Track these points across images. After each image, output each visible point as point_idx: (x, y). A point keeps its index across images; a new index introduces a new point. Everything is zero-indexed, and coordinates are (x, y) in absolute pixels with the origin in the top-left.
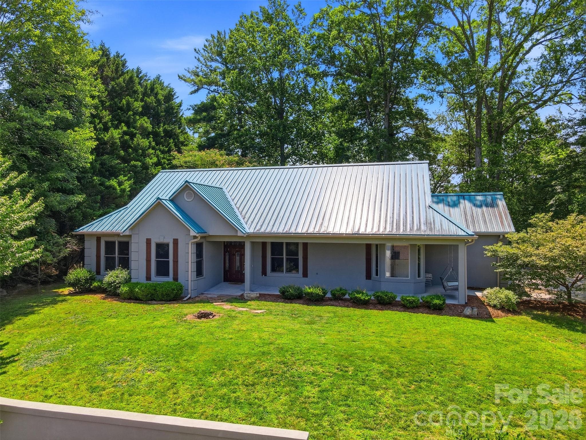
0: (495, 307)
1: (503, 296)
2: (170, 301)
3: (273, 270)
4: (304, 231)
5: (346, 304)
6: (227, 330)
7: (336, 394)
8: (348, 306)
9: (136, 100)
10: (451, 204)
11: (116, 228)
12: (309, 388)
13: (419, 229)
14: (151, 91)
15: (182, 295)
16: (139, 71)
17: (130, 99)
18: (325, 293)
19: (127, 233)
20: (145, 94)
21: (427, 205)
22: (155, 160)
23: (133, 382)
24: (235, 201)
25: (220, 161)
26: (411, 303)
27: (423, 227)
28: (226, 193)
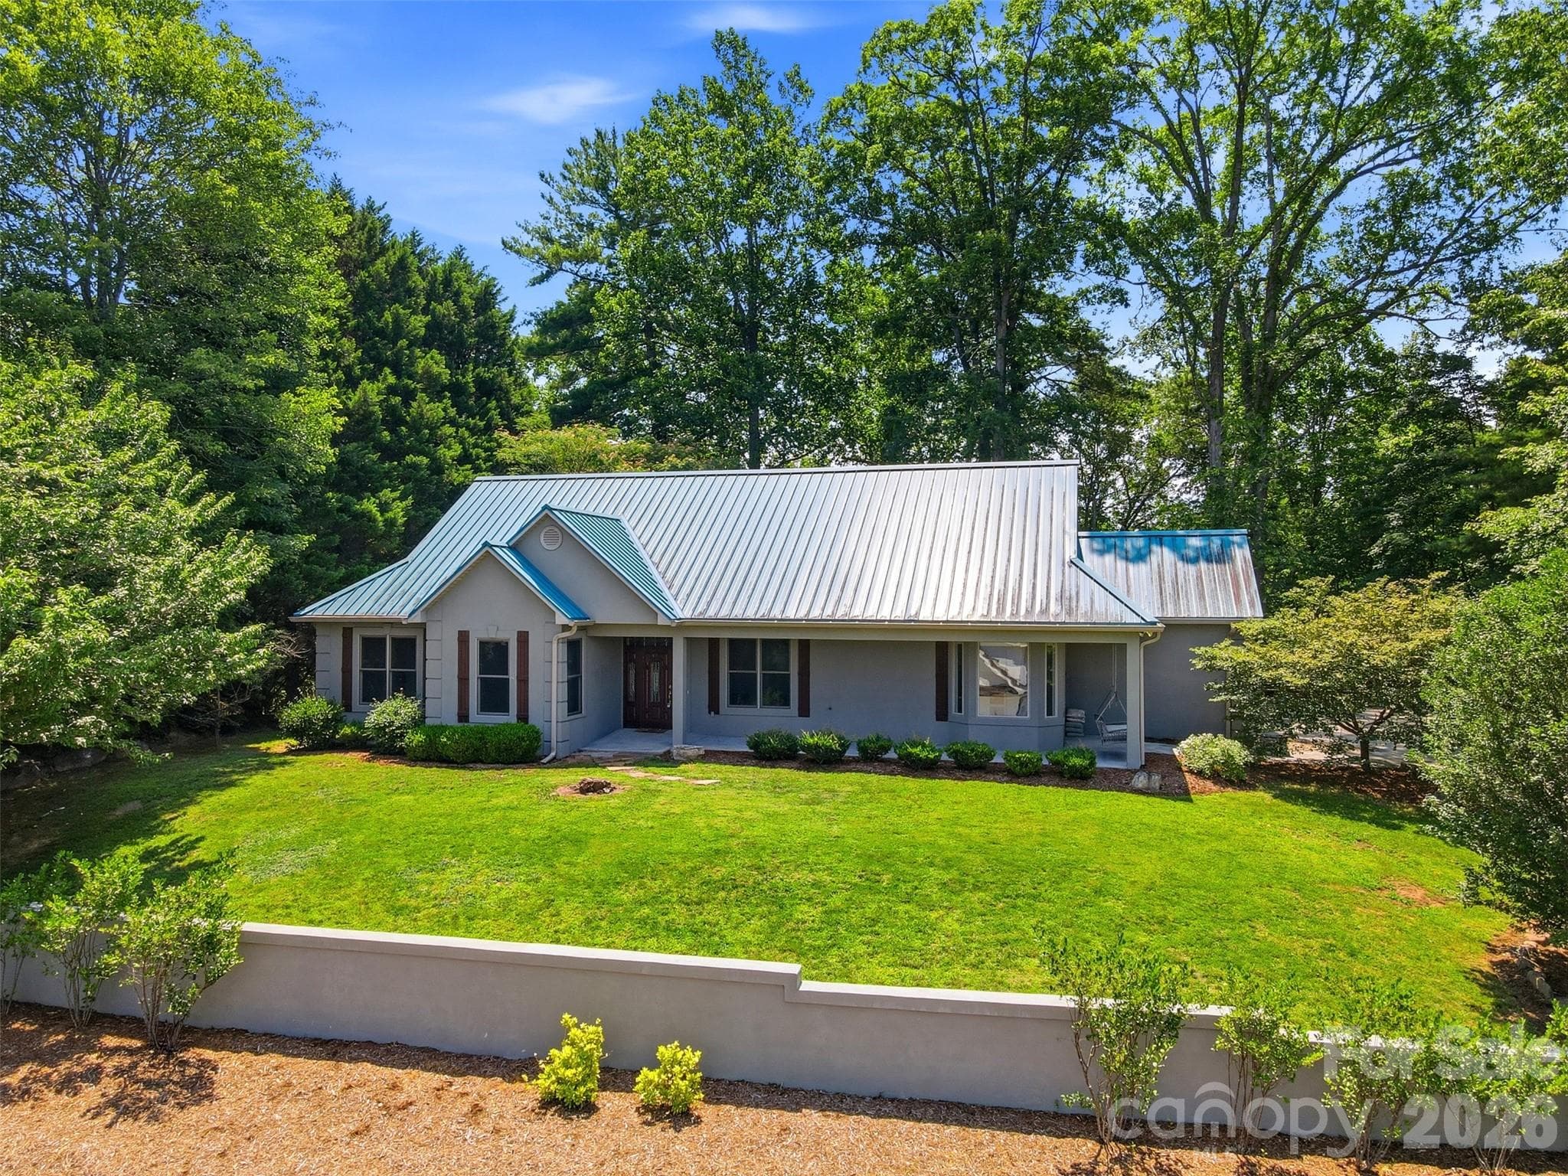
0: (1200, 774)
1: (1217, 751)
2: (514, 763)
3: (733, 701)
4: (801, 614)
5: (889, 769)
6: (642, 814)
7: (855, 918)
8: (892, 773)
9: (414, 313)
10: (1131, 554)
11: (387, 608)
12: (804, 908)
13: (1045, 611)
14: (445, 286)
15: (539, 753)
16: (415, 239)
17: (401, 311)
18: (845, 747)
19: (417, 619)
20: (431, 295)
21: (1067, 560)
22: (457, 450)
23: (471, 899)
24: (650, 548)
25: (607, 454)
26: (1023, 764)
27: (1054, 608)
28: (629, 530)
